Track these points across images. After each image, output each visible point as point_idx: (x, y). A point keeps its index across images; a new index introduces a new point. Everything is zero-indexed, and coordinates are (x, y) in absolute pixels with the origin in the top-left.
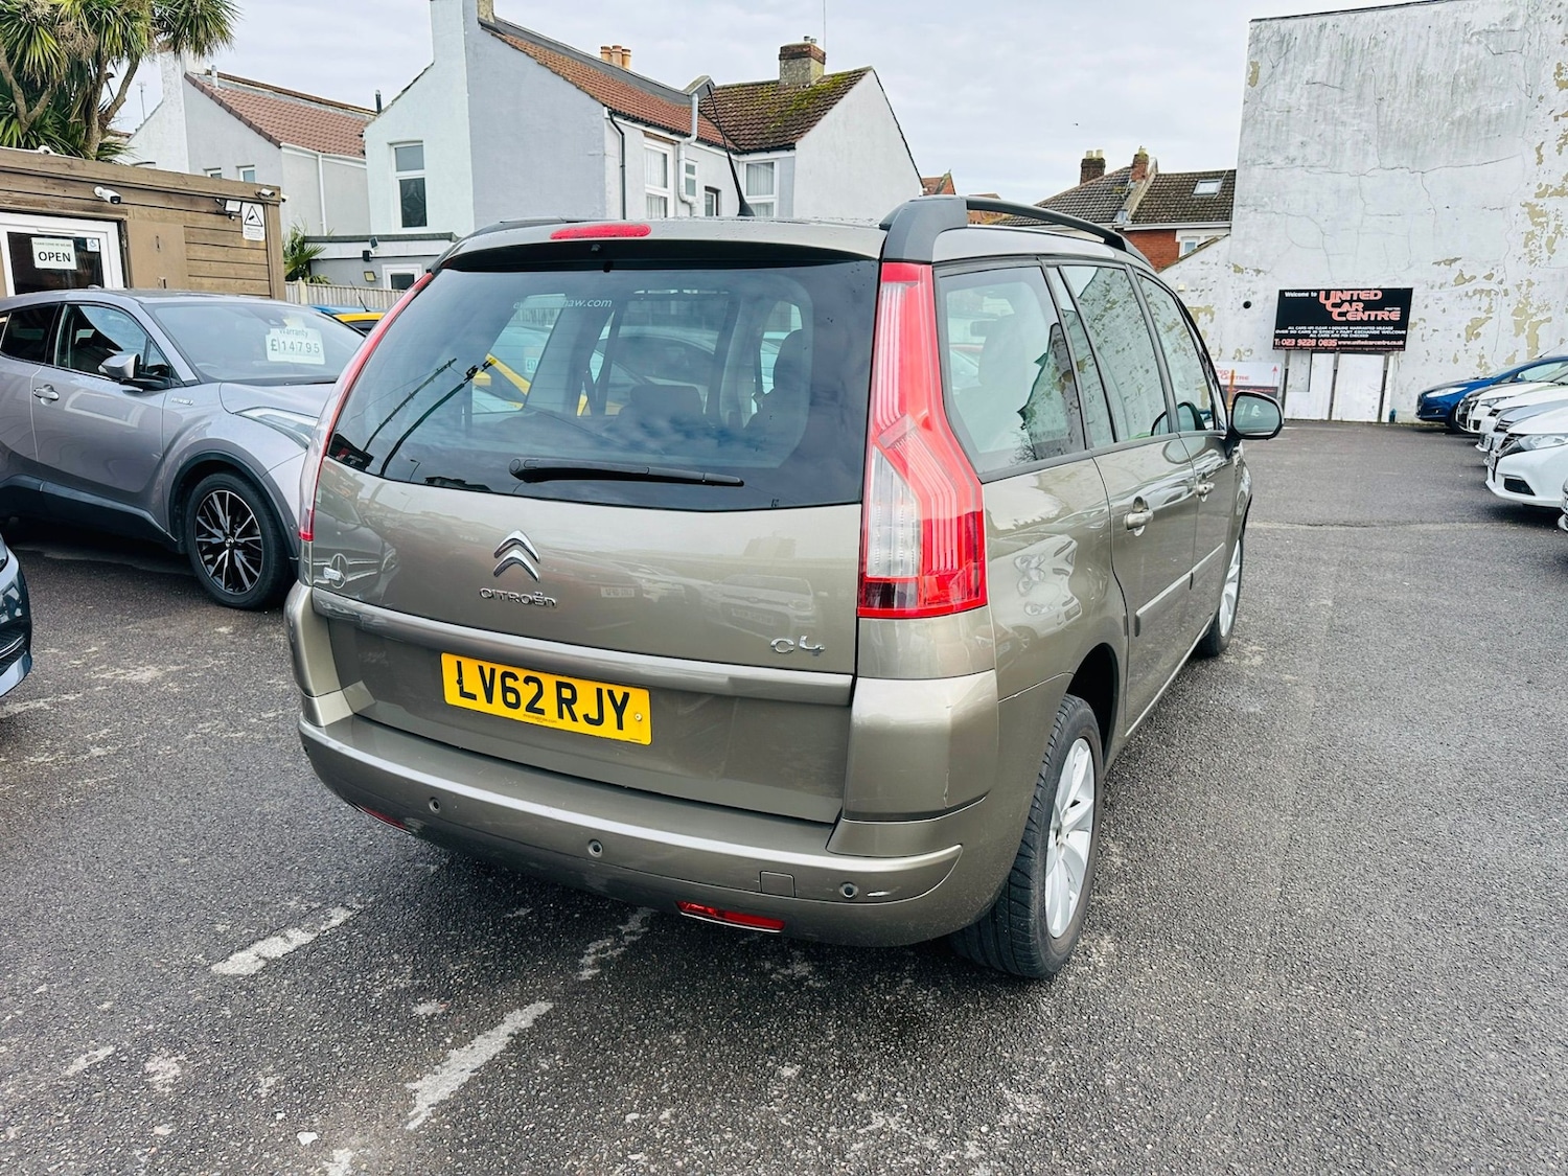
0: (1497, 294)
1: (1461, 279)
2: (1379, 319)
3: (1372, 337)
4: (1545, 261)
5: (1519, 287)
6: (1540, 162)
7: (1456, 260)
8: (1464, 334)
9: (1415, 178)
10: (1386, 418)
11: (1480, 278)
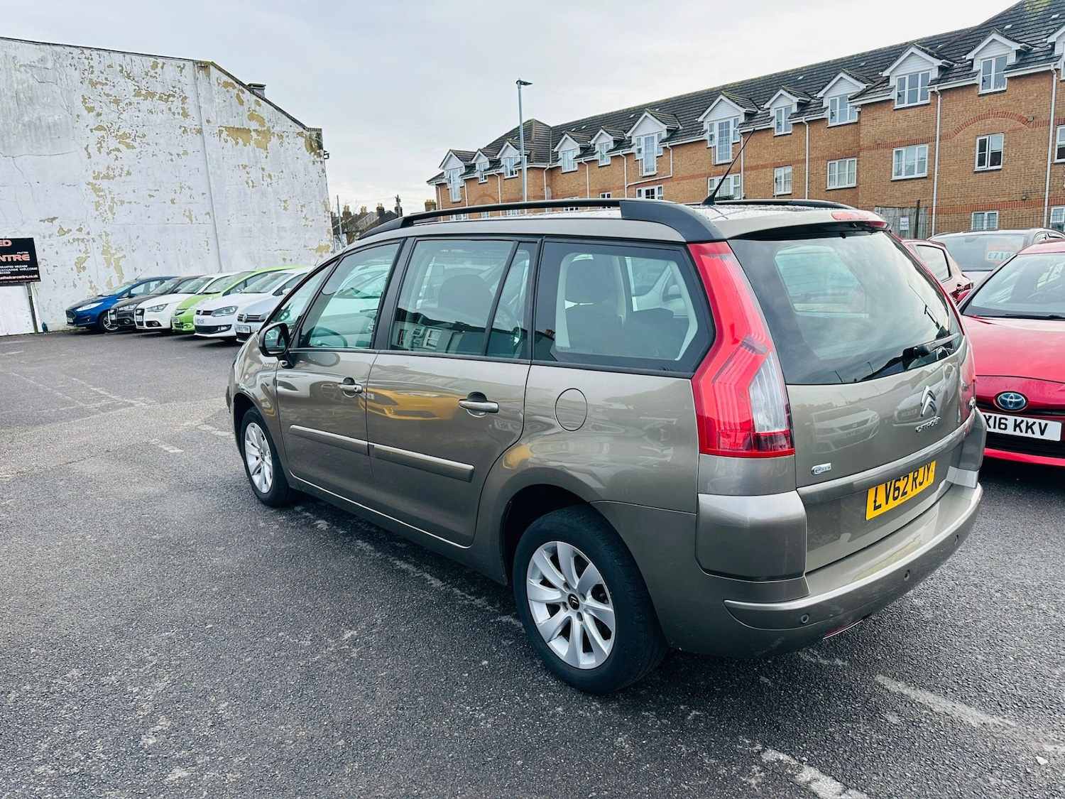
0: (88, 241)
1: (62, 232)
2: (15, 260)
3: (13, 274)
4: (111, 220)
5: (100, 236)
6: (90, 157)
7: (54, 219)
8: (75, 268)
9: (9, 160)
10: (40, 330)
11: (74, 230)
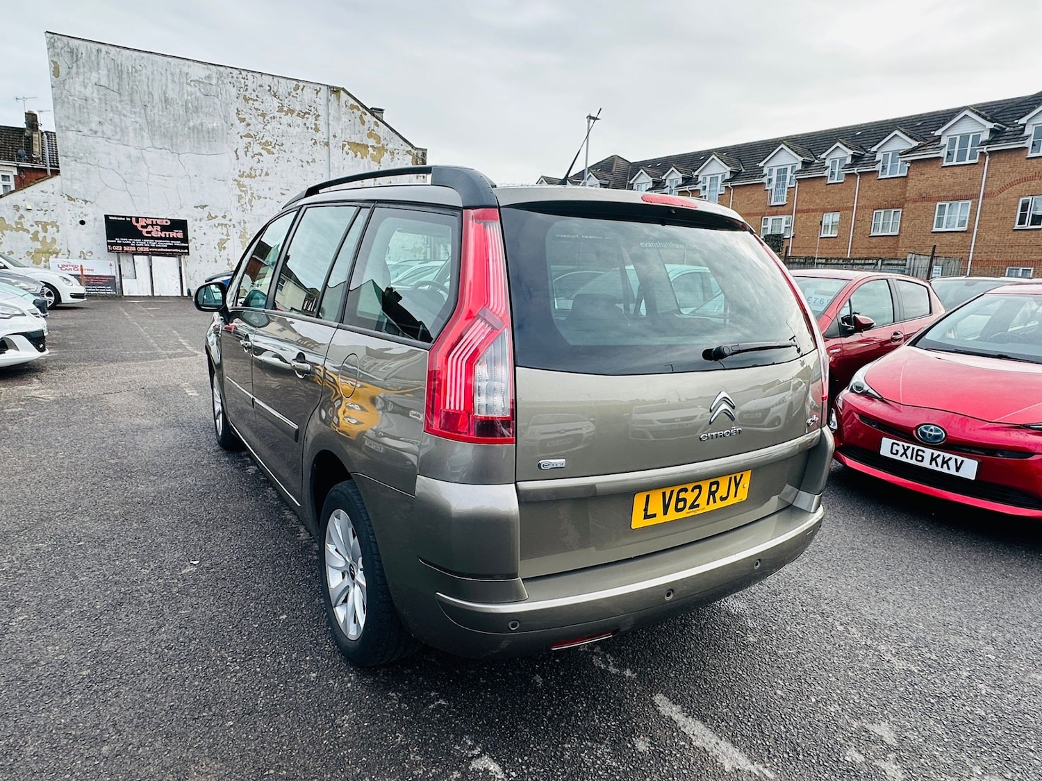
0: (230, 226)
1: (210, 217)
2: (171, 236)
3: (169, 247)
4: (249, 211)
5: (240, 223)
6: (238, 159)
7: (206, 206)
8: (217, 247)
9: (175, 156)
10: (186, 294)
11: (220, 217)
